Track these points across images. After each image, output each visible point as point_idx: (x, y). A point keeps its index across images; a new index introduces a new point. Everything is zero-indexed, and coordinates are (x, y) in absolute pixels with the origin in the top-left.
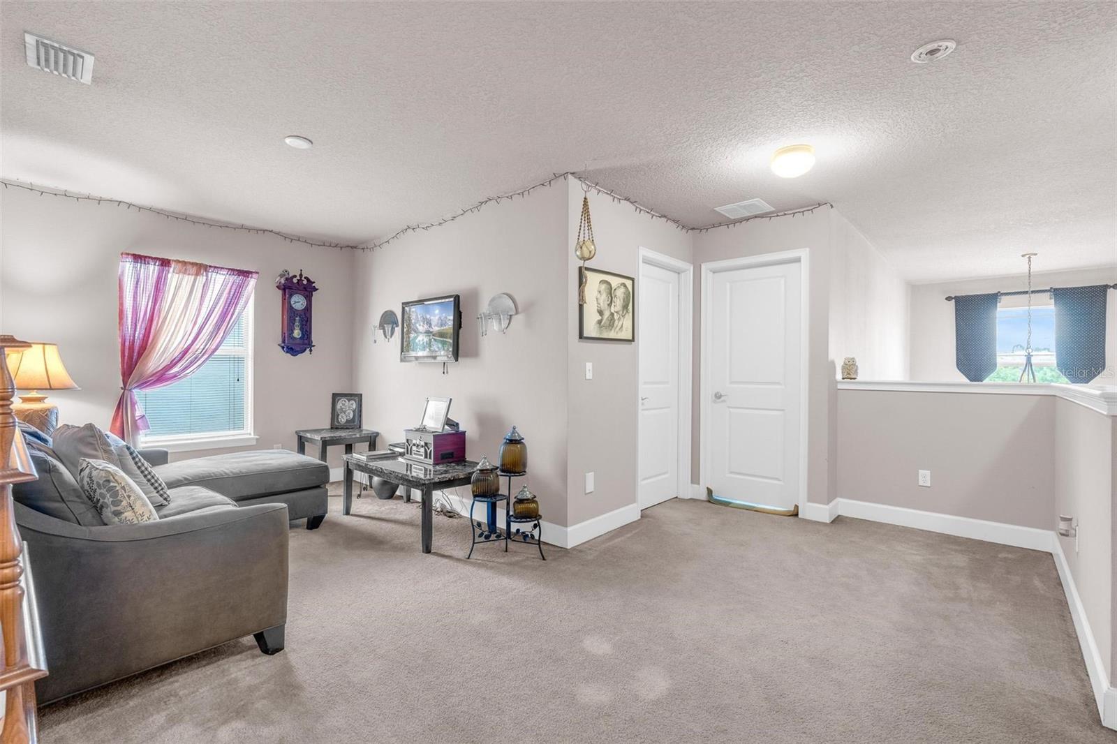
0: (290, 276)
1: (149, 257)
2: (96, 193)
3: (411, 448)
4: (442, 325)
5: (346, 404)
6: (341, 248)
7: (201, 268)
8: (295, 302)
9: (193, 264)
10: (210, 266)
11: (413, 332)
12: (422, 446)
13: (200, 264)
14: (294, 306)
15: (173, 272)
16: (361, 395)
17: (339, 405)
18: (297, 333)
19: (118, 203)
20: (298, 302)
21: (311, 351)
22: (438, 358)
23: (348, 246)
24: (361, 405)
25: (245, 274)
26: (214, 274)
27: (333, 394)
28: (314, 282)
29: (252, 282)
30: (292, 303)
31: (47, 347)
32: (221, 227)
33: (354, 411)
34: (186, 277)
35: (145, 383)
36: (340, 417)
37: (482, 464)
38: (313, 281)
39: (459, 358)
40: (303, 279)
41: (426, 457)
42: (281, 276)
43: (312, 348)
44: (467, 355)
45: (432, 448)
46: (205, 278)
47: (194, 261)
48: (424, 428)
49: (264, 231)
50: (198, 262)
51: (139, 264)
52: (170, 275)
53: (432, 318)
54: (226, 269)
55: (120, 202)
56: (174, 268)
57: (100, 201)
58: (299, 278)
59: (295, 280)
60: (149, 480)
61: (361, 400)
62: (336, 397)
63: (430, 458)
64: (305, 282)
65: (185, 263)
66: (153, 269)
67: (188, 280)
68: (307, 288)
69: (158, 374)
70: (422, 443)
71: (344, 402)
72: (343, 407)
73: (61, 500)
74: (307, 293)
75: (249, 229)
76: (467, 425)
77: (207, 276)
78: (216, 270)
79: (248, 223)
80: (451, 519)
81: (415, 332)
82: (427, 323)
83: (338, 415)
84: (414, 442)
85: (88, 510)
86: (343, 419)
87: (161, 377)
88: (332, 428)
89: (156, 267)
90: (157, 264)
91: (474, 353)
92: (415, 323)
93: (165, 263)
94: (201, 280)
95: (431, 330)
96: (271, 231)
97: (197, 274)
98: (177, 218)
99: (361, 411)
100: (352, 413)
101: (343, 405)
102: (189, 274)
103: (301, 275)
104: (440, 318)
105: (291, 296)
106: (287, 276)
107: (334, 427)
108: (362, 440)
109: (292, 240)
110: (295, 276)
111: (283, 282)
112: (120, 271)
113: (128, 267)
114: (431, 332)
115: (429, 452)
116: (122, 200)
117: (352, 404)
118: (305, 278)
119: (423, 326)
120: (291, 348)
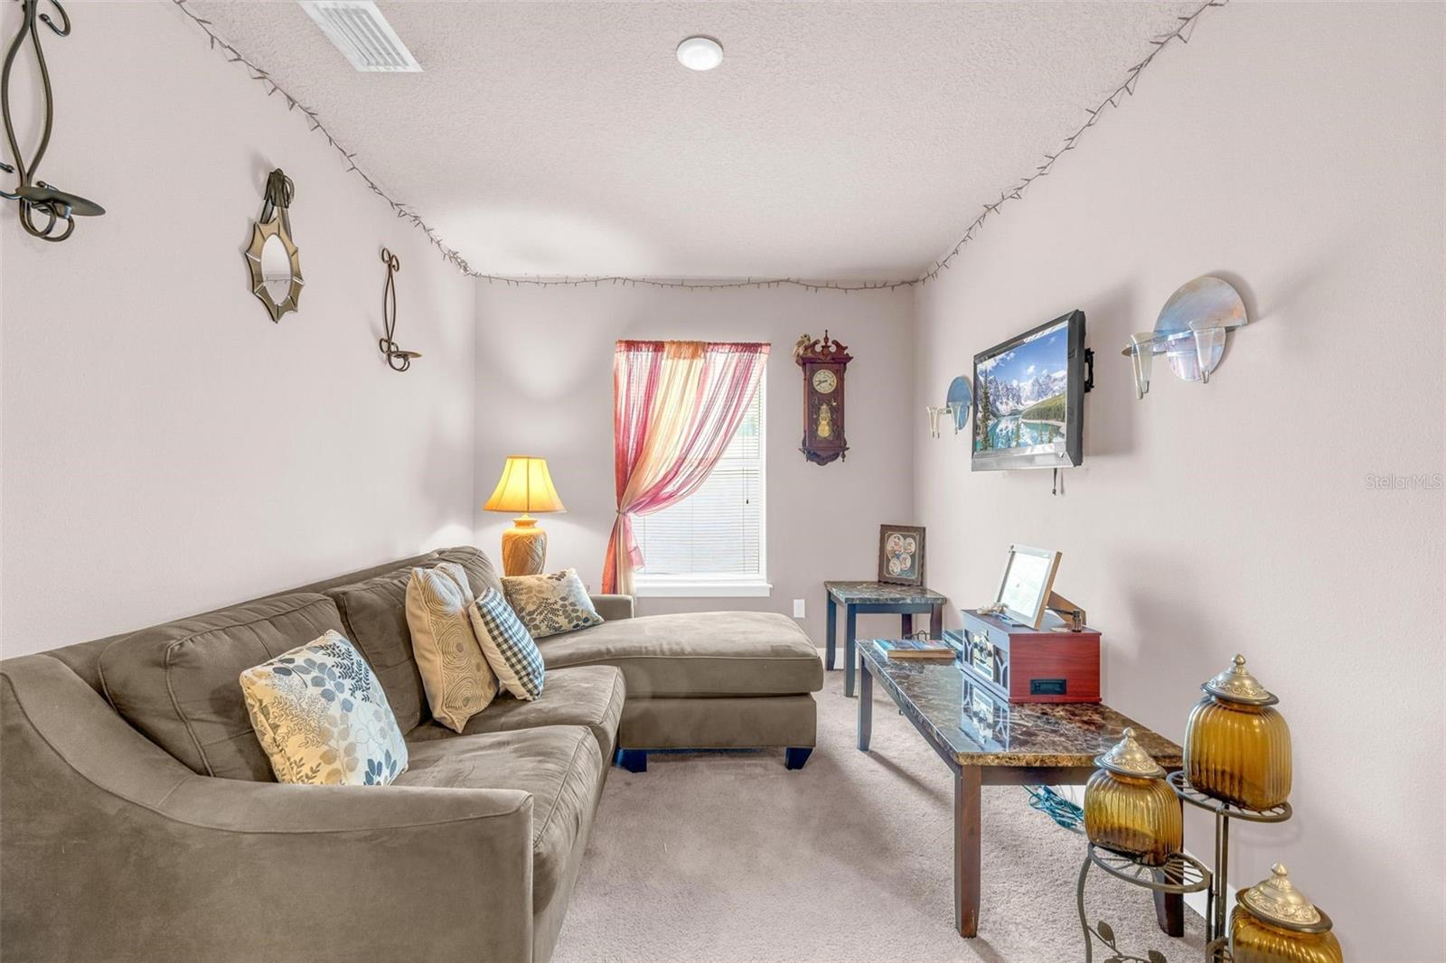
0: (812, 341)
1: (643, 342)
2: (593, 274)
3: (972, 650)
4: (1040, 395)
5: (901, 544)
6: (893, 287)
7: (699, 348)
8: (820, 382)
9: (690, 343)
10: (709, 344)
11: (991, 416)
12: (990, 654)
13: (697, 343)
14: (817, 388)
15: (667, 357)
16: (924, 529)
17: (890, 546)
18: (824, 430)
19: (613, 281)
20: (825, 381)
21: (844, 456)
22: (1037, 459)
23: (903, 283)
24: (924, 547)
25: (753, 348)
26: (714, 354)
27: (882, 526)
28: (847, 348)
29: (761, 360)
30: (815, 384)
31: (530, 460)
32: (722, 287)
33: (913, 556)
34: (681, 361)
35: (638, 506)
36: (891, 564)
37: (1121, 755)
38: (844, 346)
39: (1084, 458)
40: (829, 344)
41: (997, 679)
42: (800, 344)
43: (846, 452)
44: (1105, 451)
45: (1007, 664)
46: (703, 361)
47: (690, 340)
48: (1002, 612)
49: (778, 282)
50: (695, 340)
51: (632, 353)
52: (663, 362)
53: (1021, 385)
54: (728, 344)
55: (616, 279)
56: (669, 353)
57: (596, 281)
58: (824, 344)
59: (818, 348)
60: (508, 659)
61: (923, 539)
62: (886, 530)
63: (1005, 685)
64: (833, 349)
65: (680, 344)
66: (644, 358)
67: (683, 364)
68: (838, 360)
69: (650, 494)
70: (990, 647)
71: (896, 540)
72: (896, 548)
73: (178, 718)
74: (836, 366)
75: (758, 284)
76: (1106, 618)
77: (705, 357)
78: (716, 348)
79: (757, 274)
80: (1063, 832)
81: (995, 415)
82: (1013, 396)
83: (889, 561)
84: (977, 639)
85: (230, 739)
86: (896, 568)
87: (655, 498)
88: (879, 581)
89: (650, 354)
90: (651, 350)
91: (1124, 444)
92: (995, 401)
93: (658, 346)
94: (699, 363)
95: (1020, 408)
96: (788, 281)
97: (694, 356)
98: (672, 286)
99: (923, 557)
100: (909, 557)
101: (896, 544)
102: (684, 358)
103: (826, 339)
104: (1037, 381)
105: (813, 373)
106: (807, 343)
107: (884, 582)
108: (922, 609)
109: (817, 287)
110: (816, 343)
111: (801, 352)
112: (615, 364)
113: (621, 358)
114: (1020, 412)
115: (1002, 669)
116: (617, 276)
117: (910, 544)
118: (833, 343)
119: (1007, 404)
120: (814, 453)
